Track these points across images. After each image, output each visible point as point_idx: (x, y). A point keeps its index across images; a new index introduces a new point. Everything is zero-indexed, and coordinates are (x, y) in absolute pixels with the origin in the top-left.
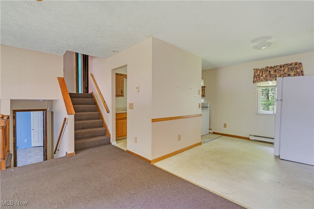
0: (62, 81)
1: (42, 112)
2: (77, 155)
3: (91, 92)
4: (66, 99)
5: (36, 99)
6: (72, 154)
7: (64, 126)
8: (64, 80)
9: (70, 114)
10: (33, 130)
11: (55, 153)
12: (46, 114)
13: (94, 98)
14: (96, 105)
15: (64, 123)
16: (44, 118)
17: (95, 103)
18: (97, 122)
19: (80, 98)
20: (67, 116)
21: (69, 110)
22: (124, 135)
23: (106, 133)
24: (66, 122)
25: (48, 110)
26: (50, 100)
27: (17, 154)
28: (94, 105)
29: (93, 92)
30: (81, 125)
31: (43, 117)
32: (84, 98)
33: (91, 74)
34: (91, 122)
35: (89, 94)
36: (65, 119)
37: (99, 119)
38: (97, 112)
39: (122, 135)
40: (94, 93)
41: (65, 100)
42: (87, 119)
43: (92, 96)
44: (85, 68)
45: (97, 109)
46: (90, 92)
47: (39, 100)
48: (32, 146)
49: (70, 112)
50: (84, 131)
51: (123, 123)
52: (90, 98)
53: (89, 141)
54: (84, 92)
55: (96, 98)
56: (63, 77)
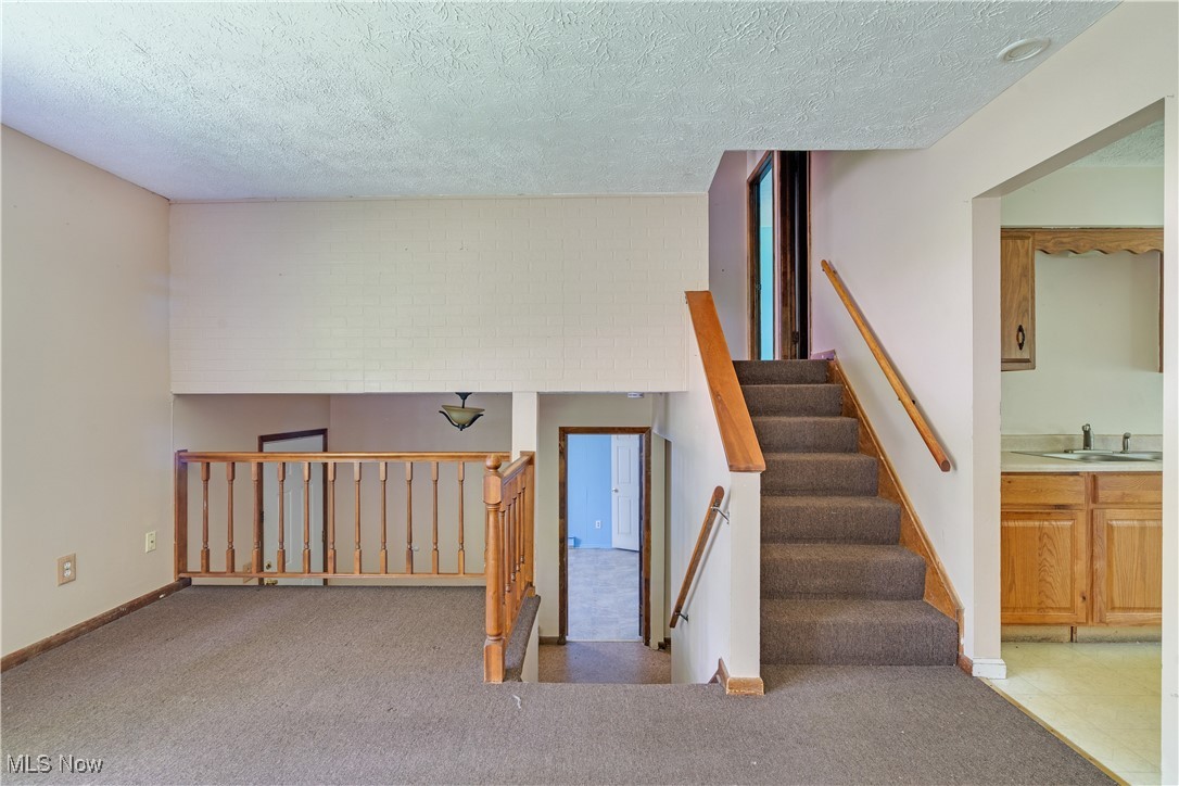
0: (702, 307)
1: (637, 436)
2: (774, 695)
3: (824, 354)
4: (719, 388)
5: (612, 390)
6: (746, 684)
7: (711, 524)
8: (711, 302)
9: (743, 466)
10: (616, 491)
11: (673, 625)
12: (650, 446)
13: (842, 380)
14: (856, 416)
15: (712, 514)
16: (644, 458)
17: (848, 407)
18: (868, 510)
19: (773, 382)
20: (726, 479)
21: (736, 448)
22: (1047, 620)
23: (923, 583)
24: (721, 508)
25: (655, 431)
26: (661, 393)
27: (569, 578)
28: (841, 414)
29: (834, 352)
30: (784, 521)
31: (641, 457)
32: (792, 383)
33: (824, 262)
34: (836, 509)
35: (815, 362)
36: (719, 493)
37: (872, 493)
38: (863, 458)
39: (1033, 615)
40: (839, 357)
41: (715, 395)
42: (813, 491)
43: (828, 371)
44: (788, 248)
45: (860, 439)
46: (817, 350)
47: (626, 394)
48: (614, 546)
49: (739, 455)
50: (802, 557)
51: (1045, 540)
52: (817, 382)
53: (831, 620)
54: (785, 357)
55: (849, 380)
56: (707, 289)
